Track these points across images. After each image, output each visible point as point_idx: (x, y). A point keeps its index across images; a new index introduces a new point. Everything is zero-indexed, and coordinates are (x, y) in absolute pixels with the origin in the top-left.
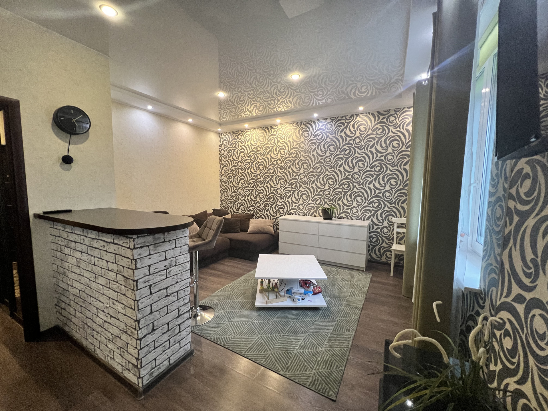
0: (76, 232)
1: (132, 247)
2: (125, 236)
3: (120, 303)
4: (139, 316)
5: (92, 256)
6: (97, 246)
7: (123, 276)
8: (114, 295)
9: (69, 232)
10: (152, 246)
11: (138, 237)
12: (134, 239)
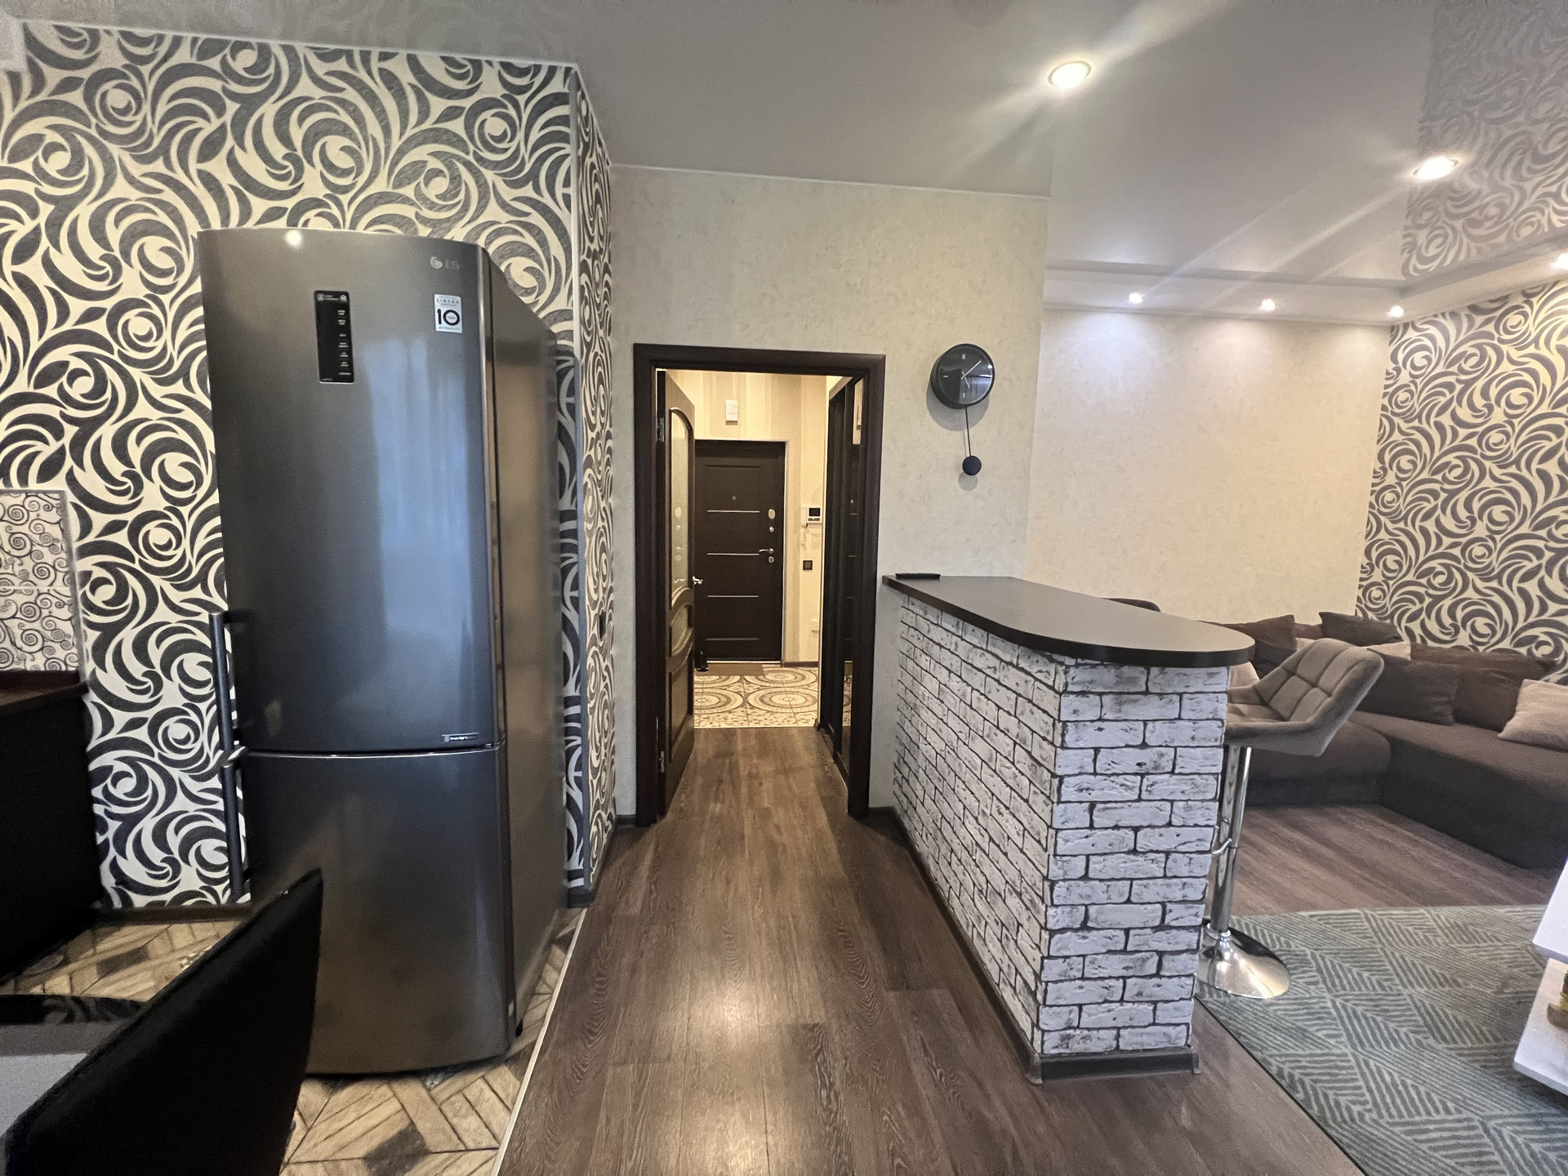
0: (945, 625)
1: (1060, 686)
2: (1043, 656)
3: (1014, 816)
4: (1055, 872)
5: (969, 685)
6: (980, 666)
7: (1029, 753)
8: (1004, 793)
9: (932, 623)
10: (1110, 697)
11: (1077, 665)
12: (1068, 667)
